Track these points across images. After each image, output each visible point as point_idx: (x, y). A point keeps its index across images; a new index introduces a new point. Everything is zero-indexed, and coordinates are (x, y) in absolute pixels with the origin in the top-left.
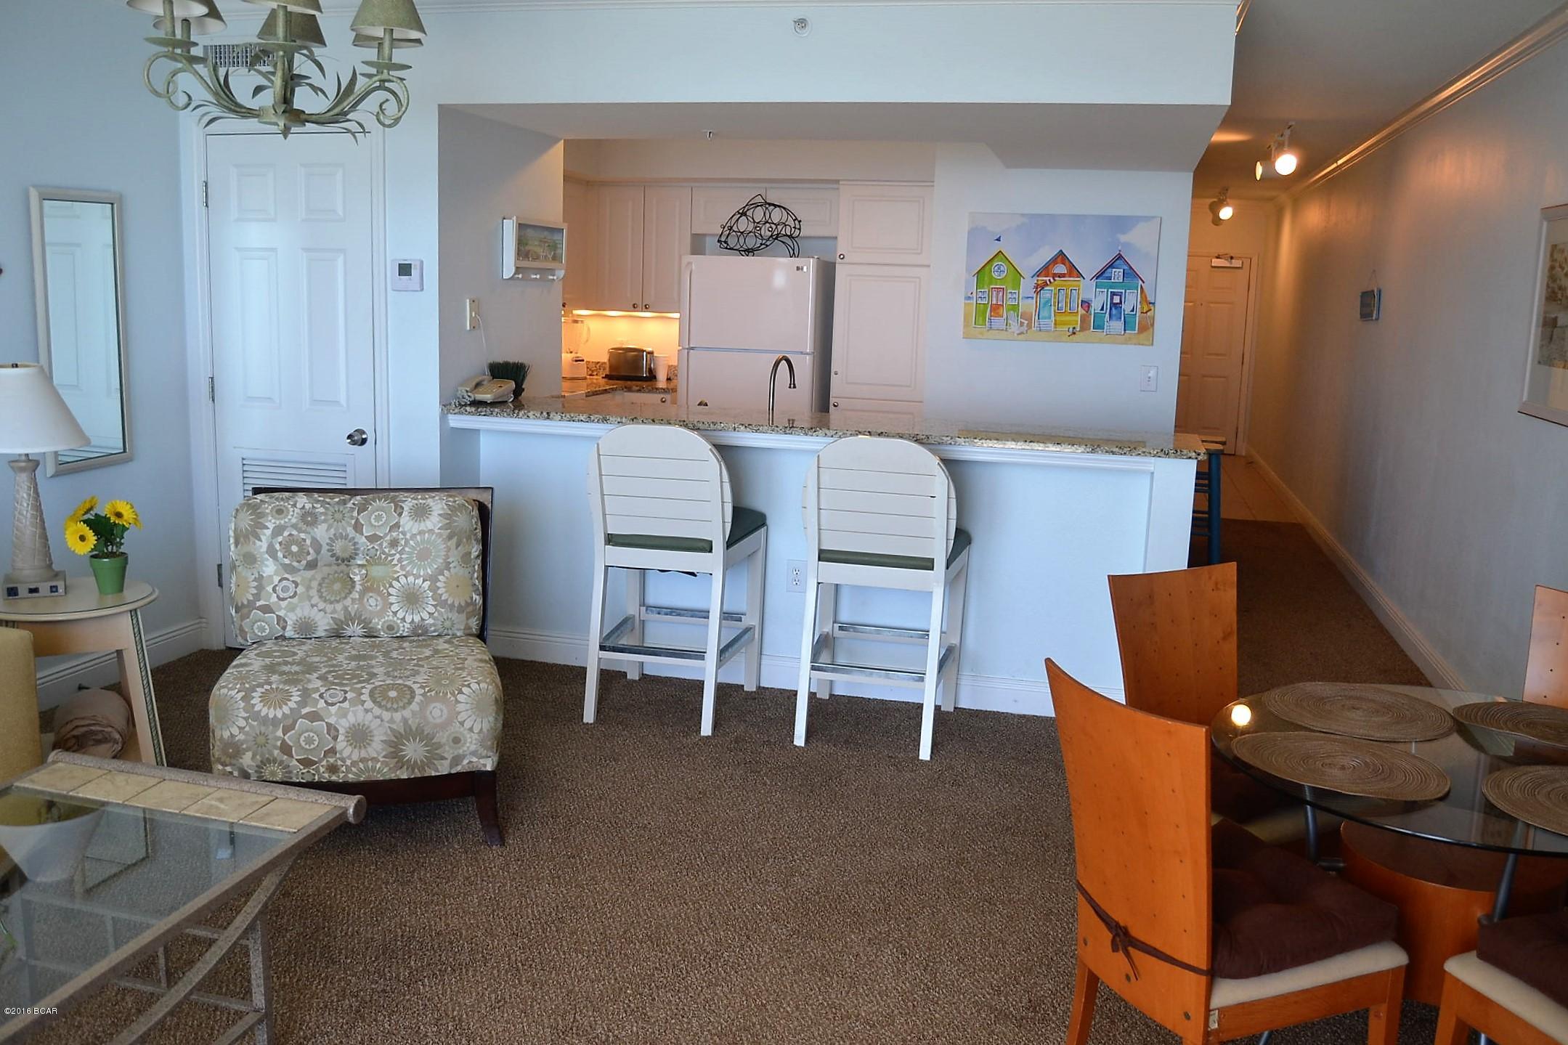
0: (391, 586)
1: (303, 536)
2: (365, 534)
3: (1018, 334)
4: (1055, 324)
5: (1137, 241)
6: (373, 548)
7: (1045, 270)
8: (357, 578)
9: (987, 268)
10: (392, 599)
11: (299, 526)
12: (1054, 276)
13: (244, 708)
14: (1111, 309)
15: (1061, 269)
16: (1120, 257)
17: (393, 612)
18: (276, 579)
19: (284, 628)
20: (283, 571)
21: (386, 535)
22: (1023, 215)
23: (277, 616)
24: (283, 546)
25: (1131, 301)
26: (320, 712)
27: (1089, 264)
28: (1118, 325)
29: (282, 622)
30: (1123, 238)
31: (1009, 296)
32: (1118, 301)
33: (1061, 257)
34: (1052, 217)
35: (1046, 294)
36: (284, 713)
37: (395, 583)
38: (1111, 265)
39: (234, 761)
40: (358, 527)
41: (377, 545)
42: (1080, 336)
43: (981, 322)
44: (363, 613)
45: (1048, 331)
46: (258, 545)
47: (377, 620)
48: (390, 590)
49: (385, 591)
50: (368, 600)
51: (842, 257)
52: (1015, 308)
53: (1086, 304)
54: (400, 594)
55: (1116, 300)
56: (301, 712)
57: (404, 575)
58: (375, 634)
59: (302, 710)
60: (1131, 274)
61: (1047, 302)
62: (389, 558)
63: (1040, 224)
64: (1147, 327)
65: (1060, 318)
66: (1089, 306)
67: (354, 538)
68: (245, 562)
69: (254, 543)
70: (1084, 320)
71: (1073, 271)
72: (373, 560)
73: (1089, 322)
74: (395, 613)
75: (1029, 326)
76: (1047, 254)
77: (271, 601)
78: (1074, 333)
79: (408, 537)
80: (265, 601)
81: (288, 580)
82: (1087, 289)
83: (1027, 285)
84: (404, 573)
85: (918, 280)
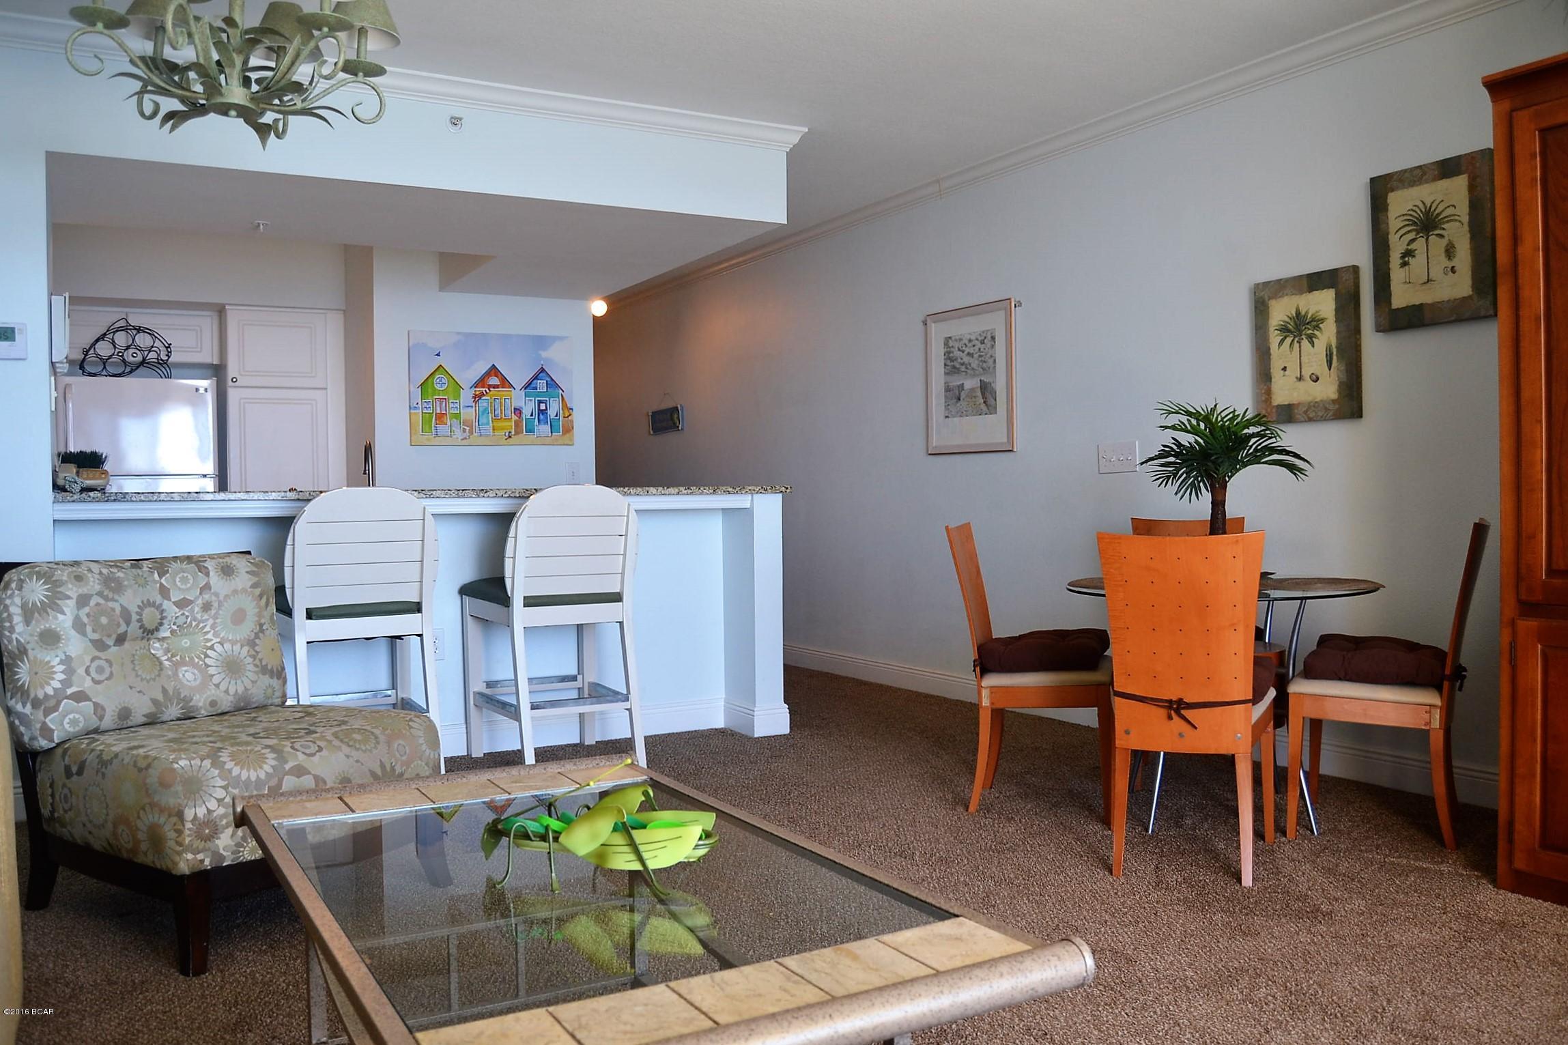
0: (207, 656)
1: (110, 604)
2: (173, 600)
3: (462, 439)
4: (494, 429)
5: (554, 356)
6: (183, 614)
7: (481, 382)
8: (159, 653)
9: (430, 380)
10: (212, 671)
11: (105, 594)
12: (490, 387)
13: (219, 776)
14: (539, 415)
15: (494, 381)
16: (542, 370)
17: (215, 685)
18: (87, 659)
19: (101, 718)
20: (94, 650)
21: (197, 598)
22: (458, 333)
23: (94, 702)
24: (92, 618)
25: (554, 408)
26: (302, 763)
27: (518, 376)
28: (546, 429)
29: (100, 709)
30: (544, 354)
31: (451, 405)
32: (544, 408)
33: (494, 371)
34: (485, 336)
35: (483, 403)
36: (267, 773)
37: (209, 652)
38: (536, 377)
39: (209, 844)
40: (164, 592)
41: (187, 611)
42: (514, 439)
43: (428, 430)
44: (181, 690)
45: (488, 436)
46: (60, 619)
47: (198, 696)
48: (207, 660)
49: (201, 663)
50: (184, 675)
51: (234, 380)
52: (457, 416)
53: (518, 411)
54: (218, 663)
55: (543, 407)
56: (285, 768)
57: (219, 643)
58: (192, 714)
59: (285, 766)
60: (552, 384)
61: (485, 410)
62: (201, 625)
63: (472, 342)
64: (568, 429)
65: (497, 424)
66: (521, 413)
67: (161, 605)
68: (41, 641)
69: (56, 618)
70: (518, 424)
71: (505, 383)
72: (182, 629)
73: (521, 427)
74: (217, 686)
75: (471, 432)
76: (483, 368)
77: (86, 685)
78: (510, 437)
79: (221, 598)
80: (78, 687)
81: (100, 658)
82: (518, 398)
83: (466, 396)
84: (218, 640)
85: (314, 402)
